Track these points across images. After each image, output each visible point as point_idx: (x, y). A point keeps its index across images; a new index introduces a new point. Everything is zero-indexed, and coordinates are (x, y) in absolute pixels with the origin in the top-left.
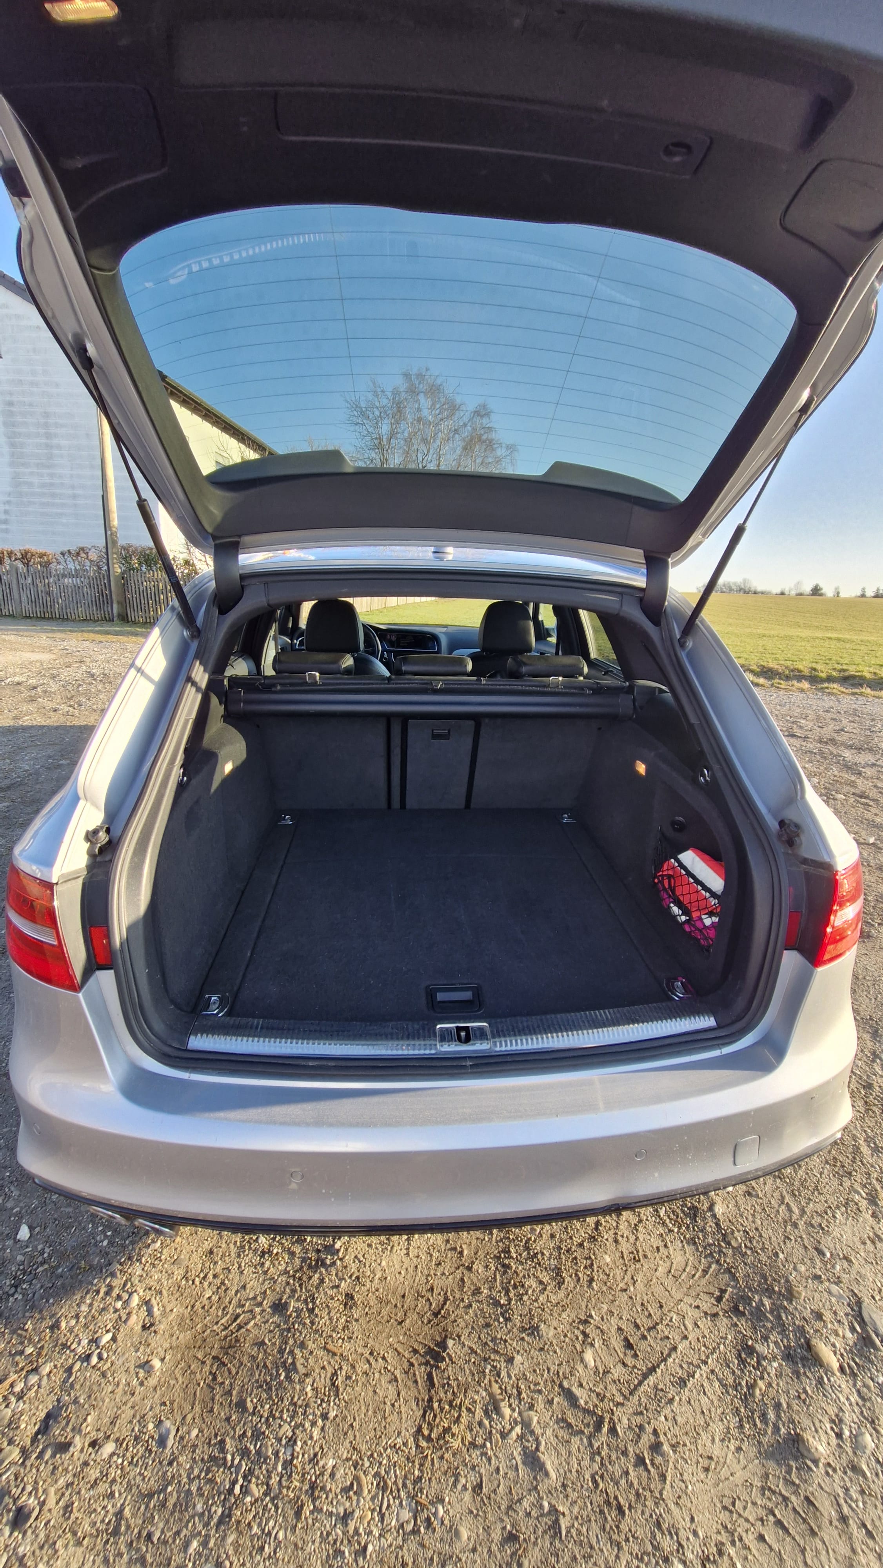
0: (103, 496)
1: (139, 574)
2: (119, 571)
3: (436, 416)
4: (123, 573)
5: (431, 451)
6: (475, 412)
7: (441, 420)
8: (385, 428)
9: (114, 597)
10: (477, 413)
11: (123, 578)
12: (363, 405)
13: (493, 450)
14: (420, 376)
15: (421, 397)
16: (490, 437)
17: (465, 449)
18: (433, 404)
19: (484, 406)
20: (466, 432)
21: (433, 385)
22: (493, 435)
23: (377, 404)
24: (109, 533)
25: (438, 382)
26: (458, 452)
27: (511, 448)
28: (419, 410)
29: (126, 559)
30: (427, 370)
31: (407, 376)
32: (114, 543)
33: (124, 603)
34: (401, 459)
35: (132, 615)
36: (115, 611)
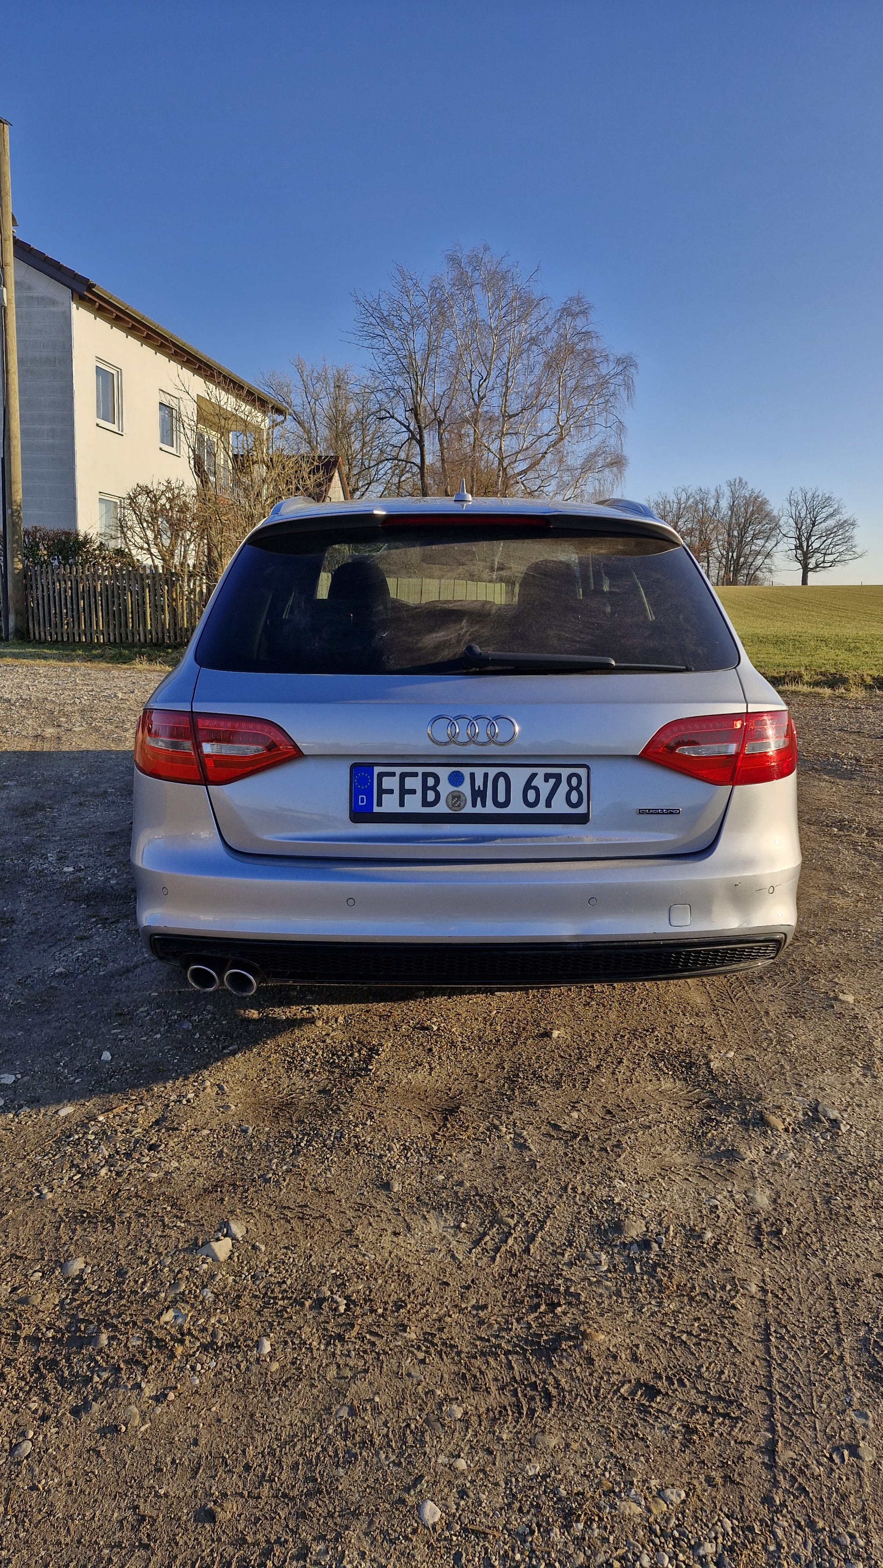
0: (3, 459)
1: (49, 569)
2: (20, 566)
3: (500, 318)
4: (26, 568)
5: (493, 373)
6: (564, 309)
7: (510, 323)
8: (419, 339)
9: (11, 604)
10: (566, 312)
11: (25, 577)
12: (385, 307)
13: (594, 366)
14: (476, 262)
15: (477, 291)
16: (589, 346)
17: (548, 366)
18: (497, 301)
19: (579, 300)
20: (549, 341)
21: (495, 272)
22: (594, 344)
23: (407, 305)
24: (9, 512)
25: (504, 267)
26: (538, 370)
27: (626, 363)
28: (472, 310)
29: (31, 551)
30: (486, 249)
31: (454, 260)
32: (15, 525)
33: (24, 613)
34: (445, 387)
35: (36, 630)
36: (11, 624)
